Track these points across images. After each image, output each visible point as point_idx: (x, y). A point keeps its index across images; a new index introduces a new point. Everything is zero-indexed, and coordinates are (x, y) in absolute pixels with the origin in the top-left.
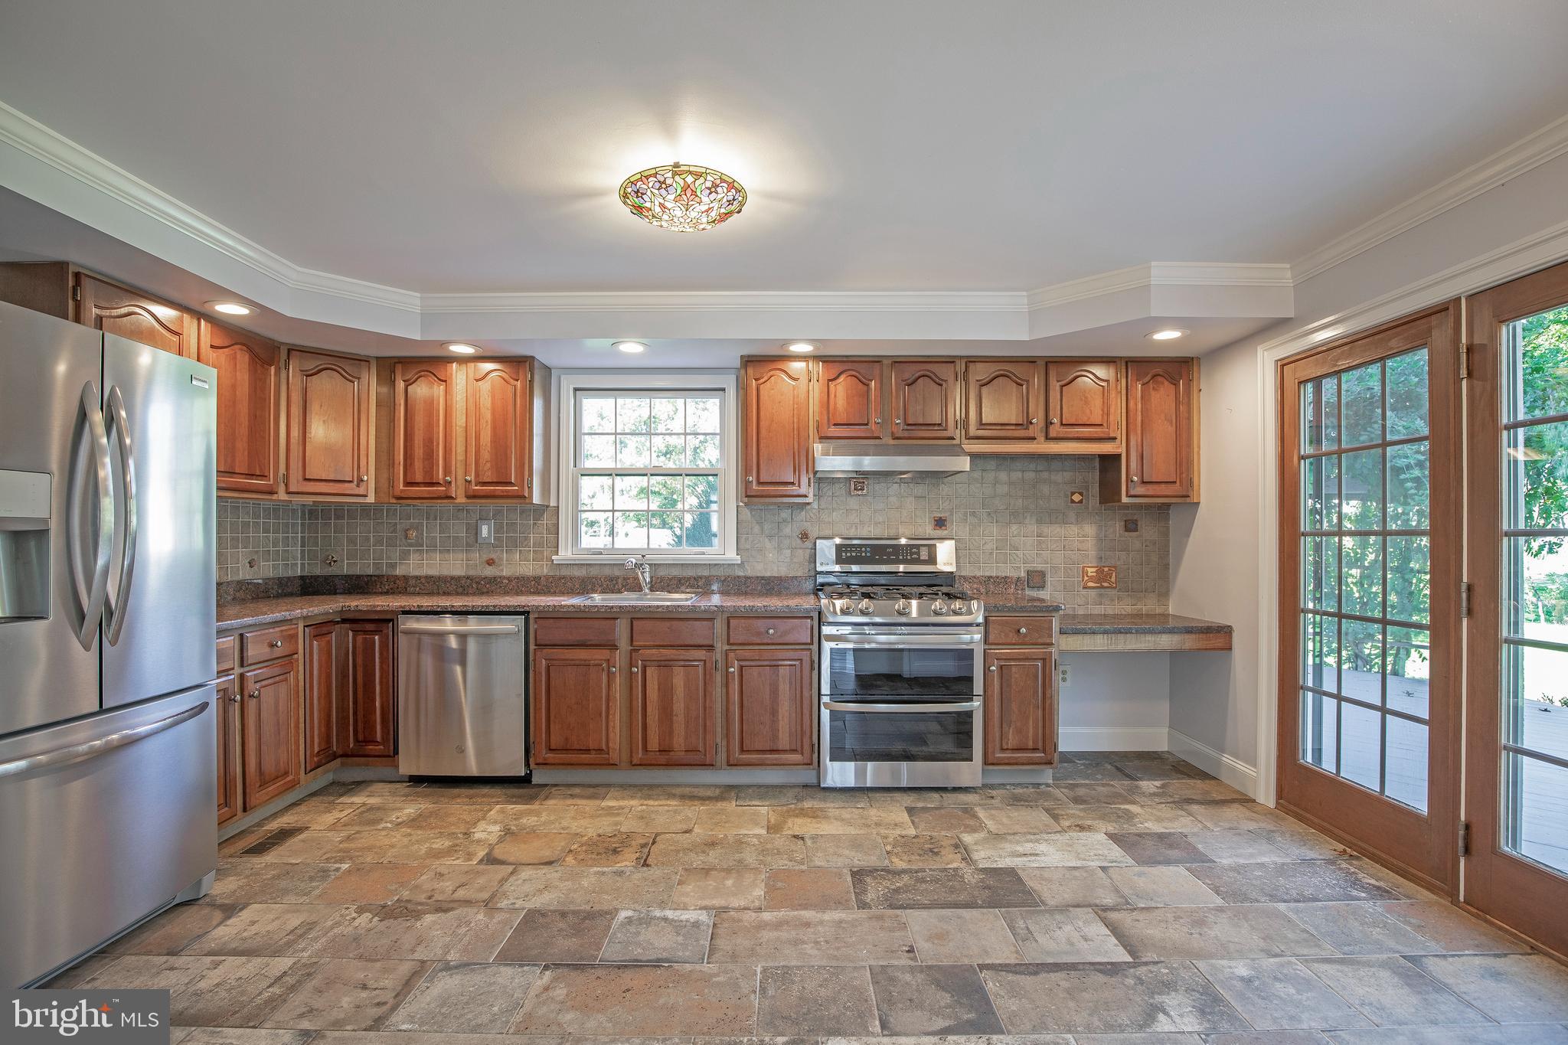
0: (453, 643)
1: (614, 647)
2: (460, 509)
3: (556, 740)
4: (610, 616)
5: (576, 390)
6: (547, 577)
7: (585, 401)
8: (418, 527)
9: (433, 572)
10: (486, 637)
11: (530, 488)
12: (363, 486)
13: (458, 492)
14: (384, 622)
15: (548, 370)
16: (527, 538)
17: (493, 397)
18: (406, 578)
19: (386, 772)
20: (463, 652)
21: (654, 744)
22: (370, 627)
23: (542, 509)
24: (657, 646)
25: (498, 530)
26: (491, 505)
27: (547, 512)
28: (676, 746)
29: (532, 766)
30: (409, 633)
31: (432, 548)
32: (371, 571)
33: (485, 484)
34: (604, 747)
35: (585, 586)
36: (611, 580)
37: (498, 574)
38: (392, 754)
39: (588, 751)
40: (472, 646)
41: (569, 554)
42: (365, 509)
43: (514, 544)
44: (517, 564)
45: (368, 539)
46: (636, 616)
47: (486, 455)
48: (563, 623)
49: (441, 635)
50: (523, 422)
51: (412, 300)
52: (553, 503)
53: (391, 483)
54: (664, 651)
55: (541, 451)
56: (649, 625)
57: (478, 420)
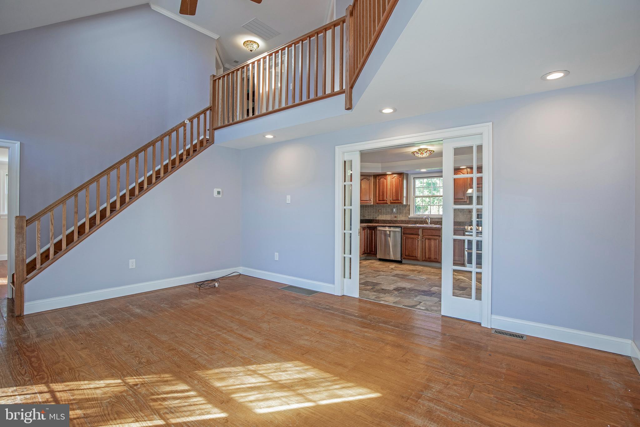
0: (388, 233)
1: (419, 235)
2: (389, 205)
3: (407, 254)
4: (418, 228)
5: (414, 178)
6: (407, 221)
7: (416, 180)
8: (381, 209)
9: (384, 219)
10: (395, 232)
11: (403, 201)
12: (371, 201)
13: (389, 202)
14: (374, 228)
15: (407, 175)
16: (403, 212)
17: (395, 182)
18: (378, 220)
19: (375, 258)
20: (390, 235)
21: (427, 256)
22: (372, 229)
23: (406, 206)
24: (428, 235)
25: (397, 210)
26: (396, 205)
27: (407, 206)
28: (432, 257)
29: (402, 259)
30: (379, 230)
31: (384, 214)
32: (372, 219)
33: (394, 200)
34: (417, 256)
35: (416, 222)
36: (422, 221)
37: (397, 220)
38: (375, 254)
39: (413, 257)
40: (392, 234)
41: (412, 215)
42: (371, 205)
43: (400, 213)
44: (401, 218)
45: (371, 212)
46: (424, 229)
47: (394, 194)
48: (408, 229)
49: (385, 231)
50: (401, 186)
51: (380, 165)
52: (409, 204)
53: (376, 201)
54: (429, 236)
55: (406, 192)
56: (426, 231)
57: (392, 187)
